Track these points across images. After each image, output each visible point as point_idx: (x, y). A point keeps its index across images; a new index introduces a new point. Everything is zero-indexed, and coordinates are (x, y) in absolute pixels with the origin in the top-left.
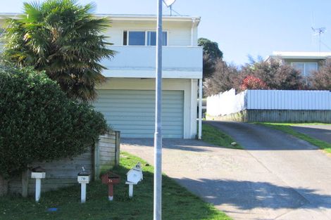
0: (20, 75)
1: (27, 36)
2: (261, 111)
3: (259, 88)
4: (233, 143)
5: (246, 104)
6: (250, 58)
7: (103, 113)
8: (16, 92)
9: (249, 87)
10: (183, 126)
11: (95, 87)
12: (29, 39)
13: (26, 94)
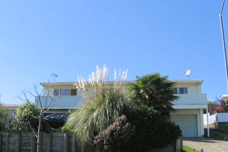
0: (144, 109)
1: (142, 91)
2: (225, 123)
3: (222, 112)
4: (225, 138)
5: (217, 120)
6: (217, 98)
7: (180, 126)
8: (144, 117)
9: (218, 112)
10: (197, 131)
11: (170, 114)
12: (143, 93)
13: (148, 117)
